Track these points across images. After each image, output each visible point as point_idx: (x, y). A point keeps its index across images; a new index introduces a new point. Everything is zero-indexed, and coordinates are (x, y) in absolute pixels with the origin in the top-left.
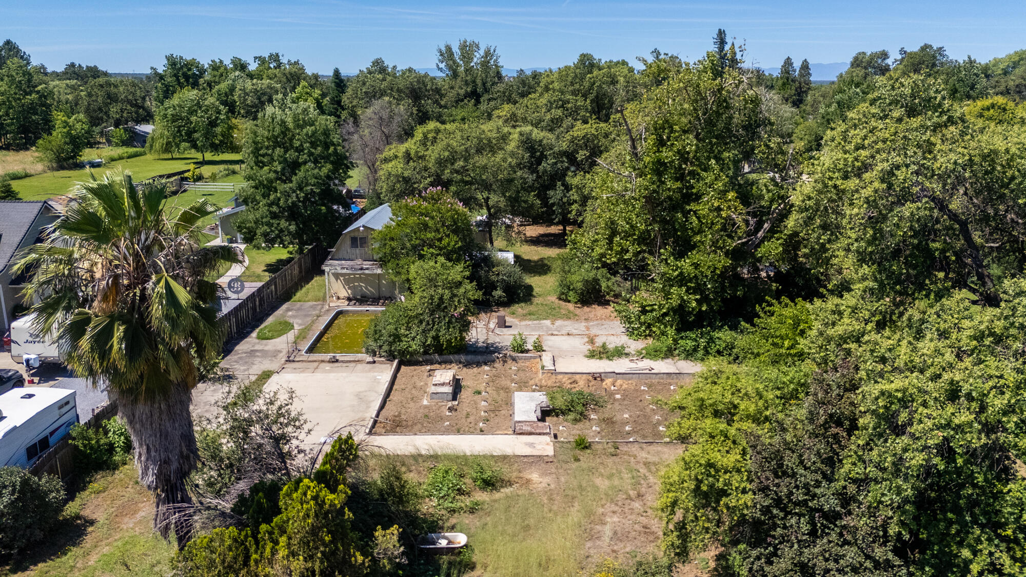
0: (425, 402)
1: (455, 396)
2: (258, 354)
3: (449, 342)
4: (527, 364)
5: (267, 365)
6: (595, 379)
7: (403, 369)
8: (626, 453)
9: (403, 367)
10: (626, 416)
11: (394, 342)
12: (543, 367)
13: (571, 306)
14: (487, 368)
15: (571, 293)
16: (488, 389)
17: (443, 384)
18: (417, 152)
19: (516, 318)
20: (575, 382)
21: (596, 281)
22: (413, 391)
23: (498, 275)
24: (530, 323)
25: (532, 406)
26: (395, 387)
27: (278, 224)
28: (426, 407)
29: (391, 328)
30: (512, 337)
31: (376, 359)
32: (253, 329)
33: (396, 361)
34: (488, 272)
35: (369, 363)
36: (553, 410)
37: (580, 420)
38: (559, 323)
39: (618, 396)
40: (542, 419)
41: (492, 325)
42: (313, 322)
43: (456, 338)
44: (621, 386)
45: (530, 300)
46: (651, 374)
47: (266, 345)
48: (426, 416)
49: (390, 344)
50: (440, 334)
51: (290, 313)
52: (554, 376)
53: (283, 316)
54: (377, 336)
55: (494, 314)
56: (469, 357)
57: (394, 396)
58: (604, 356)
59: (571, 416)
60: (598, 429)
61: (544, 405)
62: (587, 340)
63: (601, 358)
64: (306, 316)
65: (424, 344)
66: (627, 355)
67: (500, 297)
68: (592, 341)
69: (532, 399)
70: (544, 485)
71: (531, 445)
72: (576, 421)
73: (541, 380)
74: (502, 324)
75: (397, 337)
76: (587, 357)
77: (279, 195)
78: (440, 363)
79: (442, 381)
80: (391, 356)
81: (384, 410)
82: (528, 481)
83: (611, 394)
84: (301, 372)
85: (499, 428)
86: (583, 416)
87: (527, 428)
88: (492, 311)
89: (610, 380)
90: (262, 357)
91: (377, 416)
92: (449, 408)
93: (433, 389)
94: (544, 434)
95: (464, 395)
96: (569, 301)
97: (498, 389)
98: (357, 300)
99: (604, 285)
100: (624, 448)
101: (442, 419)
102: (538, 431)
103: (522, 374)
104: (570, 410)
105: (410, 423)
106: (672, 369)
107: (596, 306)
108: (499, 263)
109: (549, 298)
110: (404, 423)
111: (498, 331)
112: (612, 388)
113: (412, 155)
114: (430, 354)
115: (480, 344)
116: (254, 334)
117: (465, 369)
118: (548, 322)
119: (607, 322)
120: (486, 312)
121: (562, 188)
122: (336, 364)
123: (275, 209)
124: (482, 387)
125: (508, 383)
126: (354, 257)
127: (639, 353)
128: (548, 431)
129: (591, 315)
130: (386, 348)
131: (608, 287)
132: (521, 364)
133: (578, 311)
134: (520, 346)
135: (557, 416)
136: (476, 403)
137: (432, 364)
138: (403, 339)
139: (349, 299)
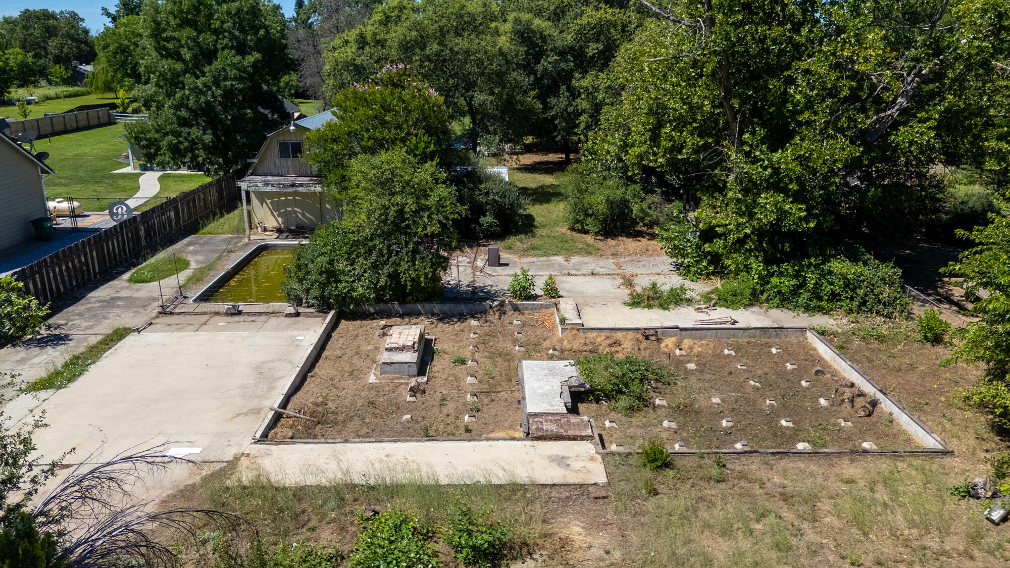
0: (372, 379)
1: (422, 367)
2: (120, 303)
3: (415, 281)
4: (537, 315)
5: (127, 319)
6: (647, 338)
7: (344, 324)
8: (743, 476)
9: (343, 322)
10: (716, 400)
11: (329, 283)
12: (563, 321)
13: (589, 239)
14: (473, 322)
15: (589, 220)
16: (477, 356)
17: (403, 349)
18: (375, 34)
19: (515, 253)
20: (617, 343)
21: (625, 203)
22: (355, 360)
23: (487, 194)
24: (535, 259)
25: (555, 385)
26: (326, 353)
27: (189, 134)
28: (372, 387)
29: (323, 260)
30: (511, 279)
31: (301, 310)
32: (128, 269)
33: (333, 312)
34: (473, 190)
35: (289, 315)
36: (592, 391)
37: (639, 409)
38: (575, 259)
39: (691, 366)
40: (573, 410)
41: (480, 263)
42: (219, 259)
43: (426, 275)
44: (691, 348)
45: (531, 231)
46: (733, 330)
47: (137, 290)
48: (371, 403)
49: (323, 286)
50: (401, 269)
51: (192, 248)
52: (581, 335)
53: (181, 251)
54: (301, 274)
55: (483, 248)
56: (446, 307)
57: (323, 369)
58: (656, 302)
59: (624, 402)
60: (674, 425)
61: (574, 382)
62: (622, 281)
63: (650, 306)
64: (213, 251)
65: (376, 285)
66: (689, 301)
67: (490, 226)
68: (629, 283)
69: (553, 373)
70: (597, 552)
71: (562, 461)
72: (631, 410)
73: (561, 341)
74: (495, 261)
75: (331, 275)
76: (628, 304)
77: (187, 92)
78: (402, 316)
79: (401, 343)
80: (323, 306)
81: (299, 394)
82: (565, 543)
83: (679, 363)
84: (178, 330)
85: (498, 426)
86: (643, 403)
87: (550, 427)
88: (479, 245)
89: (673, 339)
90: (124, 307)
91: (284, 404)
92: (412, 389)
93: (385, 357)
94: (582, 438)
95: (439, 365)
96: (587, 232)
97: (492, 356)
98: (291, 232)
99: (635, 208)
100: (736, 466)
101: (399, 408)
102: (571, 433)
103: (529, 332)
104: (620, 392)
105: (341, 417)
106: (767, 323)
107: (625, 239)
108: (489, 178)
109: (558, 229)
110: (332, 417)
111: (489, 270)
112: (678, 352)
113: (369, 39)
114: (386, 302)
115: (464, 289)
116: (126, 276)
117: (441, 324)
118: (560, 259)
119: (644, 257)
120: (471, 247)
121: (567, 94)
122: (237, 318)
123: (184, 113)
124: (467, 352)
125: (509, 345)
126: (284, 171)
127: (707, 298)
128: (589, 432)
129: (621, 249)
130: (315, 292)
131: (642, 210)
132: (528, 316)
133: (600, 244)
134: (524, 289)
135: (597, 401)
136: (457, 380)
137: (389, 316)
138: (342, 278)
139: (279, 231)
